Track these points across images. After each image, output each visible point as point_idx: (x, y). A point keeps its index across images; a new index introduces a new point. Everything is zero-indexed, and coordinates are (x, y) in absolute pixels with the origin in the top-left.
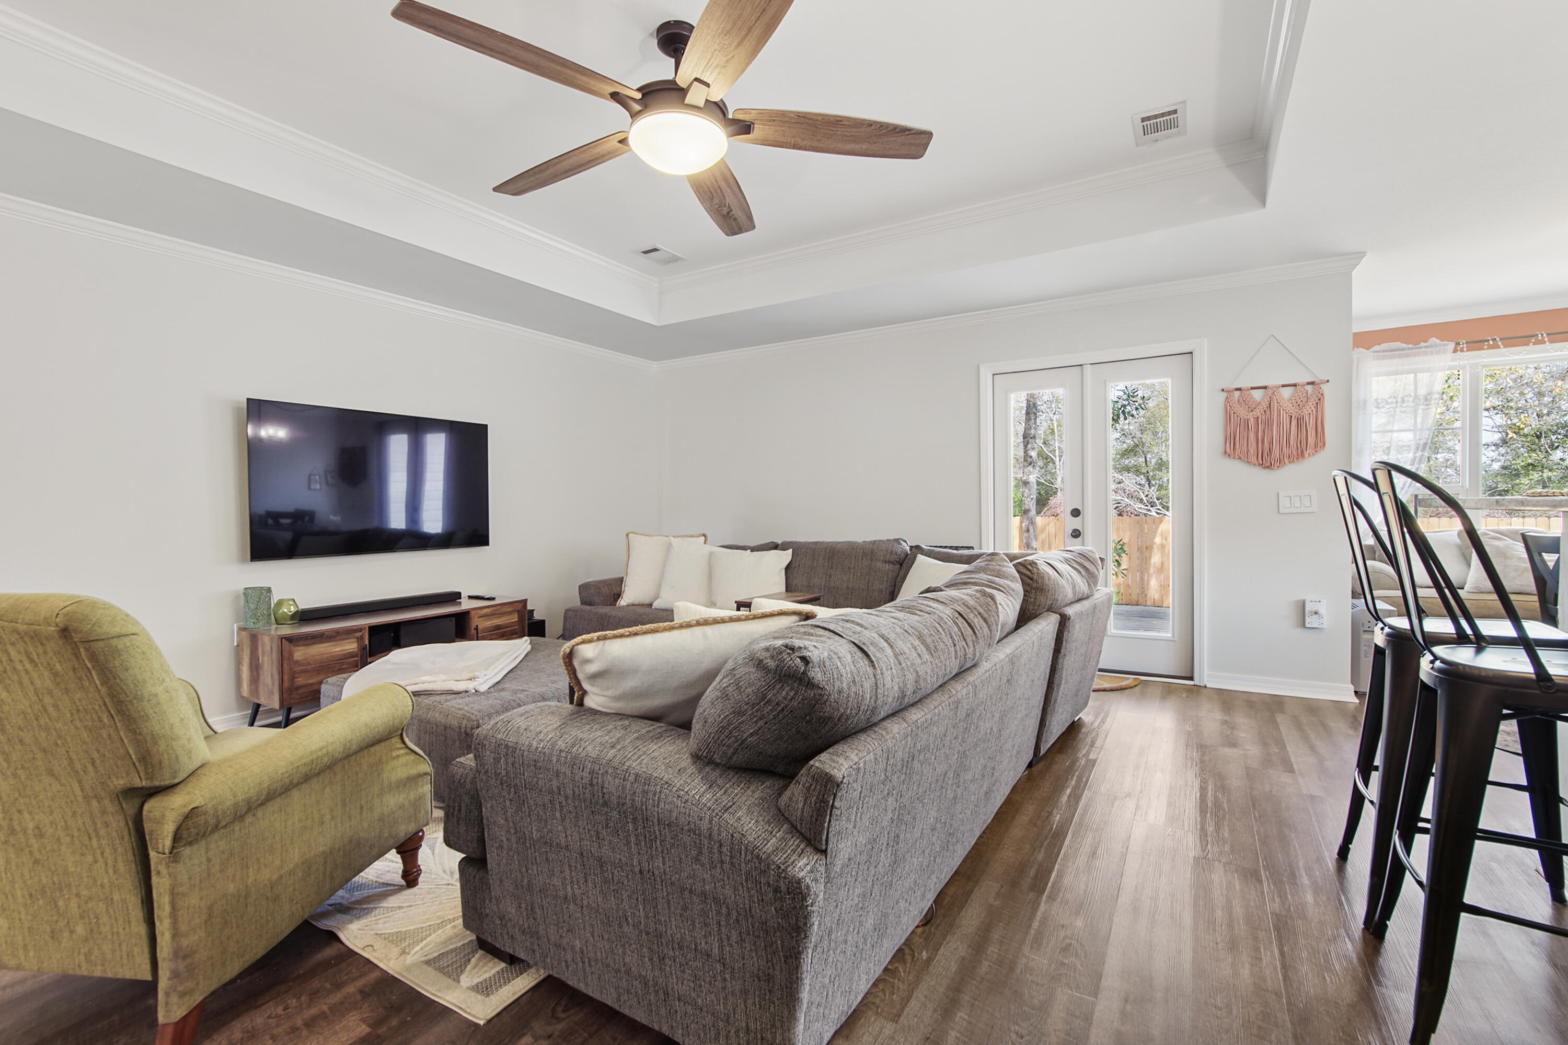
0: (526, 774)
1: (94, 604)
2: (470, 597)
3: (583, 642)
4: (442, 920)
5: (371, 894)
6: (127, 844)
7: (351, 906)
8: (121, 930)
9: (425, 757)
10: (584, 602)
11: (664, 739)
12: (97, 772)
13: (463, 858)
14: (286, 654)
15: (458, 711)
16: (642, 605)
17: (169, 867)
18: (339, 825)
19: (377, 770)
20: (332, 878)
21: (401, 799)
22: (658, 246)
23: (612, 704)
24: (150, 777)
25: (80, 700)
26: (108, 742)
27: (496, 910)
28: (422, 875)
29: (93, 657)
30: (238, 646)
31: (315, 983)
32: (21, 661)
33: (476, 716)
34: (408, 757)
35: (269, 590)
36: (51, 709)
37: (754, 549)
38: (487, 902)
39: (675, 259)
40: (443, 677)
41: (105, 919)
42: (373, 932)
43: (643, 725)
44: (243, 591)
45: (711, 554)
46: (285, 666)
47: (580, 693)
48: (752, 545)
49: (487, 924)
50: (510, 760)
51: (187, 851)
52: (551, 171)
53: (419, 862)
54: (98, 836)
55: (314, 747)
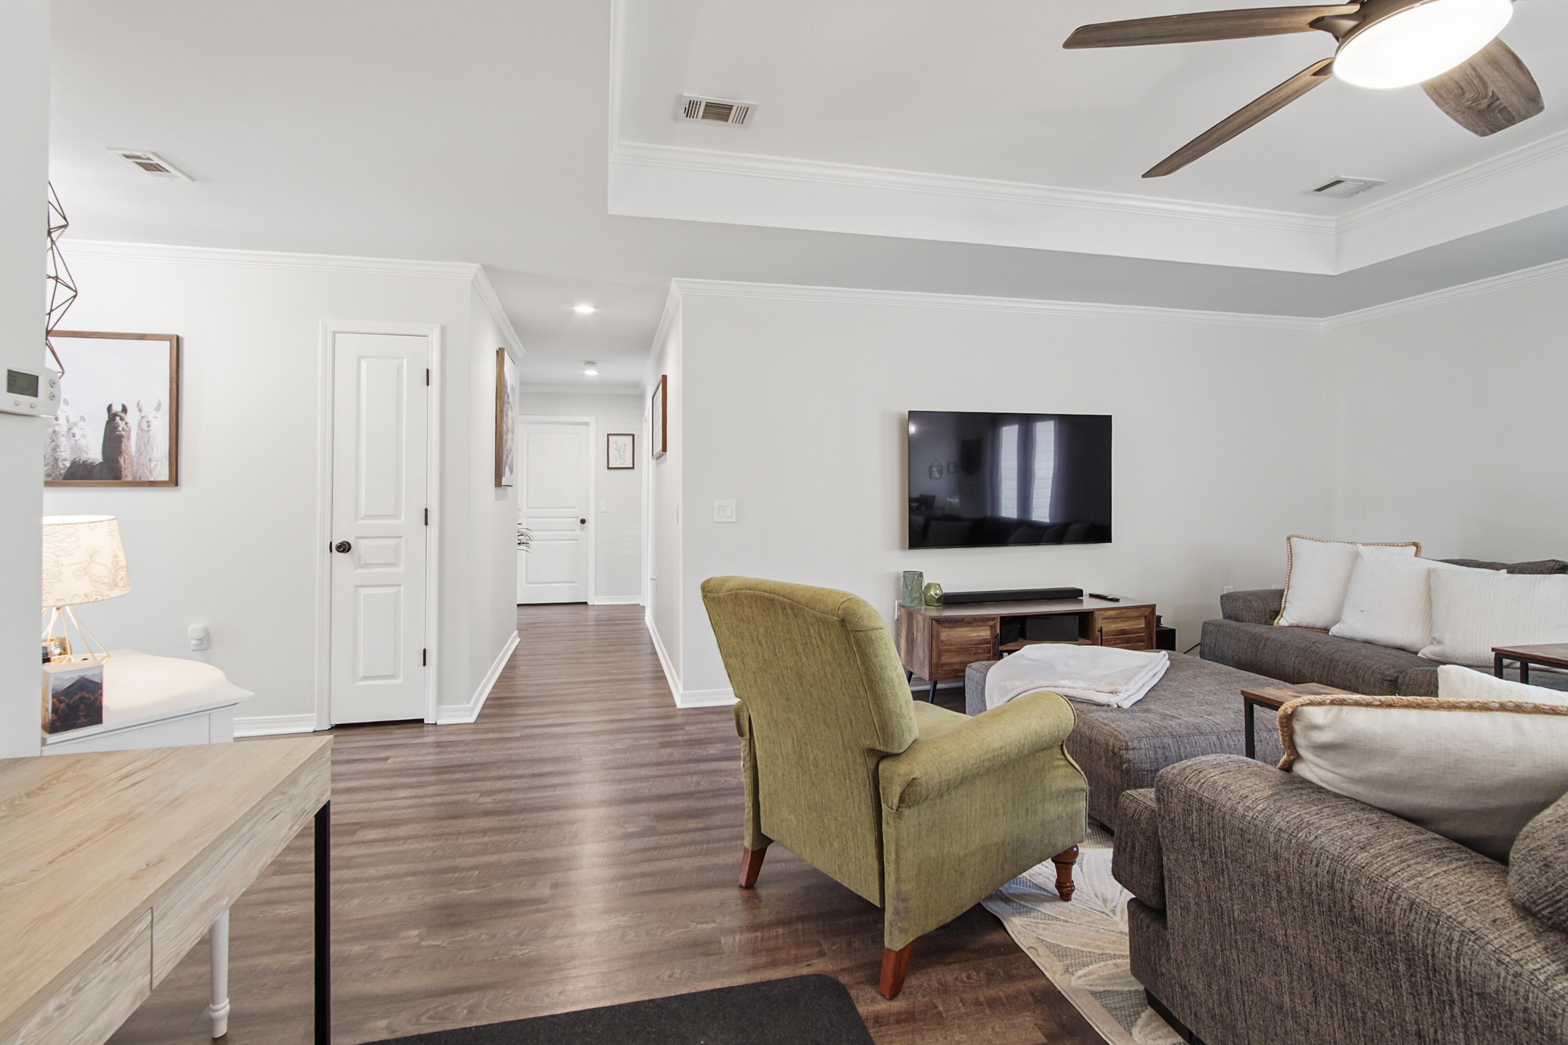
0: (1228, 840)
1: (858, 602)
2: (1091, 596)
3: (1311, 704)
4: (1102, 952)
5: (1026, 892)
6: (868, 793)
7: (1011, 897)
8: (861, 858)
9: (1082, 773)
10: (1227, 616)
11: (1450, 862)
12: (852, 730)
13: (1132, 900)
14: (935, 634)
15: (1103, 726)
16: (1313, 628)
17: (895, 821)
18: (1009, 821)
19: (1040, 776)
20: (1003, 870)
21: (1060, 810)
22: (1342, 176)
23: (1345, 785)
24: (886, 745)
25: (847, 673)
26: (862, 710)
27: (1176, 975)
28: (1074, 892)
29: (858, 643)
30: (898, 619)
31: (990, 964)
32: (816, 638)
33: (1124, 736)
34: (1067, 769)
35: (921, 575)
36: (829, 676)
37: (1513, 569)
38: (1163, 960)
39: (1368, 186)
40: (1081, 684)
41: (851, 844)
42: (1035, 935)
43: (1405, 829)
44: (902, 574)
45: (1429, 573)
46: (934, 643)
47: (1292, 757)
48: (1510, 562)
49: (1163, 985)
50: (1205, 818)
51: (907, 812)
52: (1215, 136)
53: (1073, 878)
54: (850, 778)
55: (996, 745)
